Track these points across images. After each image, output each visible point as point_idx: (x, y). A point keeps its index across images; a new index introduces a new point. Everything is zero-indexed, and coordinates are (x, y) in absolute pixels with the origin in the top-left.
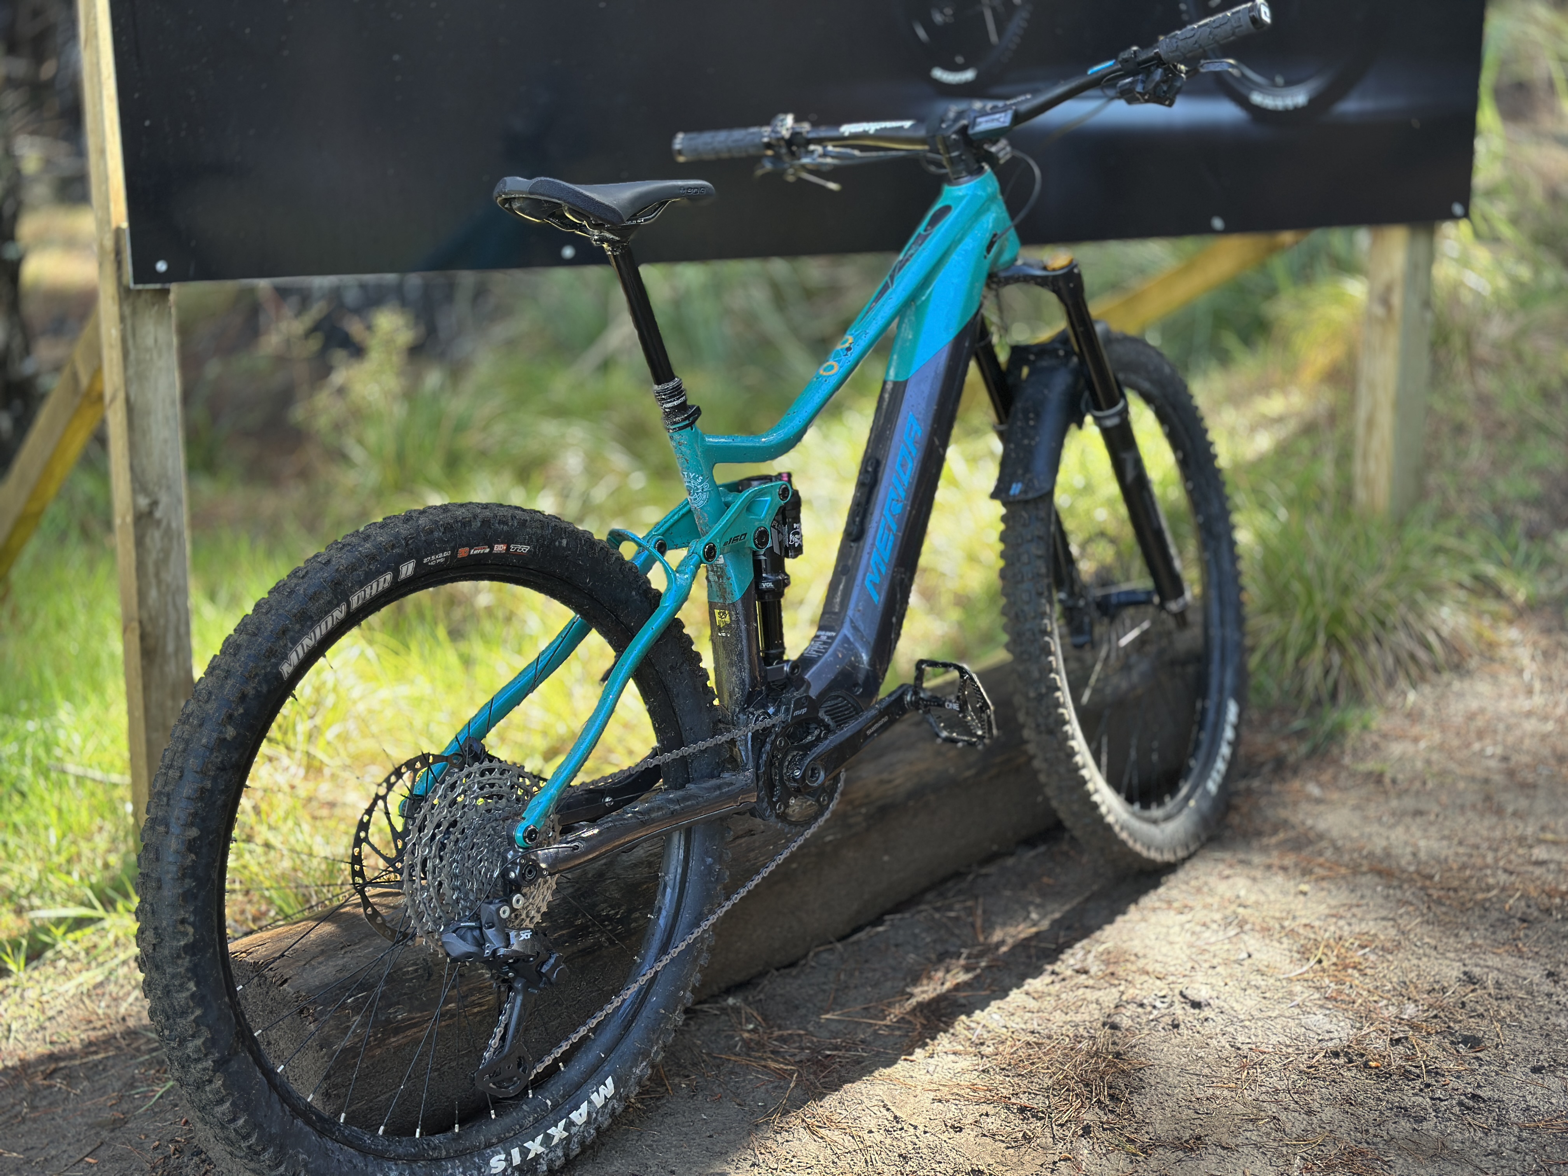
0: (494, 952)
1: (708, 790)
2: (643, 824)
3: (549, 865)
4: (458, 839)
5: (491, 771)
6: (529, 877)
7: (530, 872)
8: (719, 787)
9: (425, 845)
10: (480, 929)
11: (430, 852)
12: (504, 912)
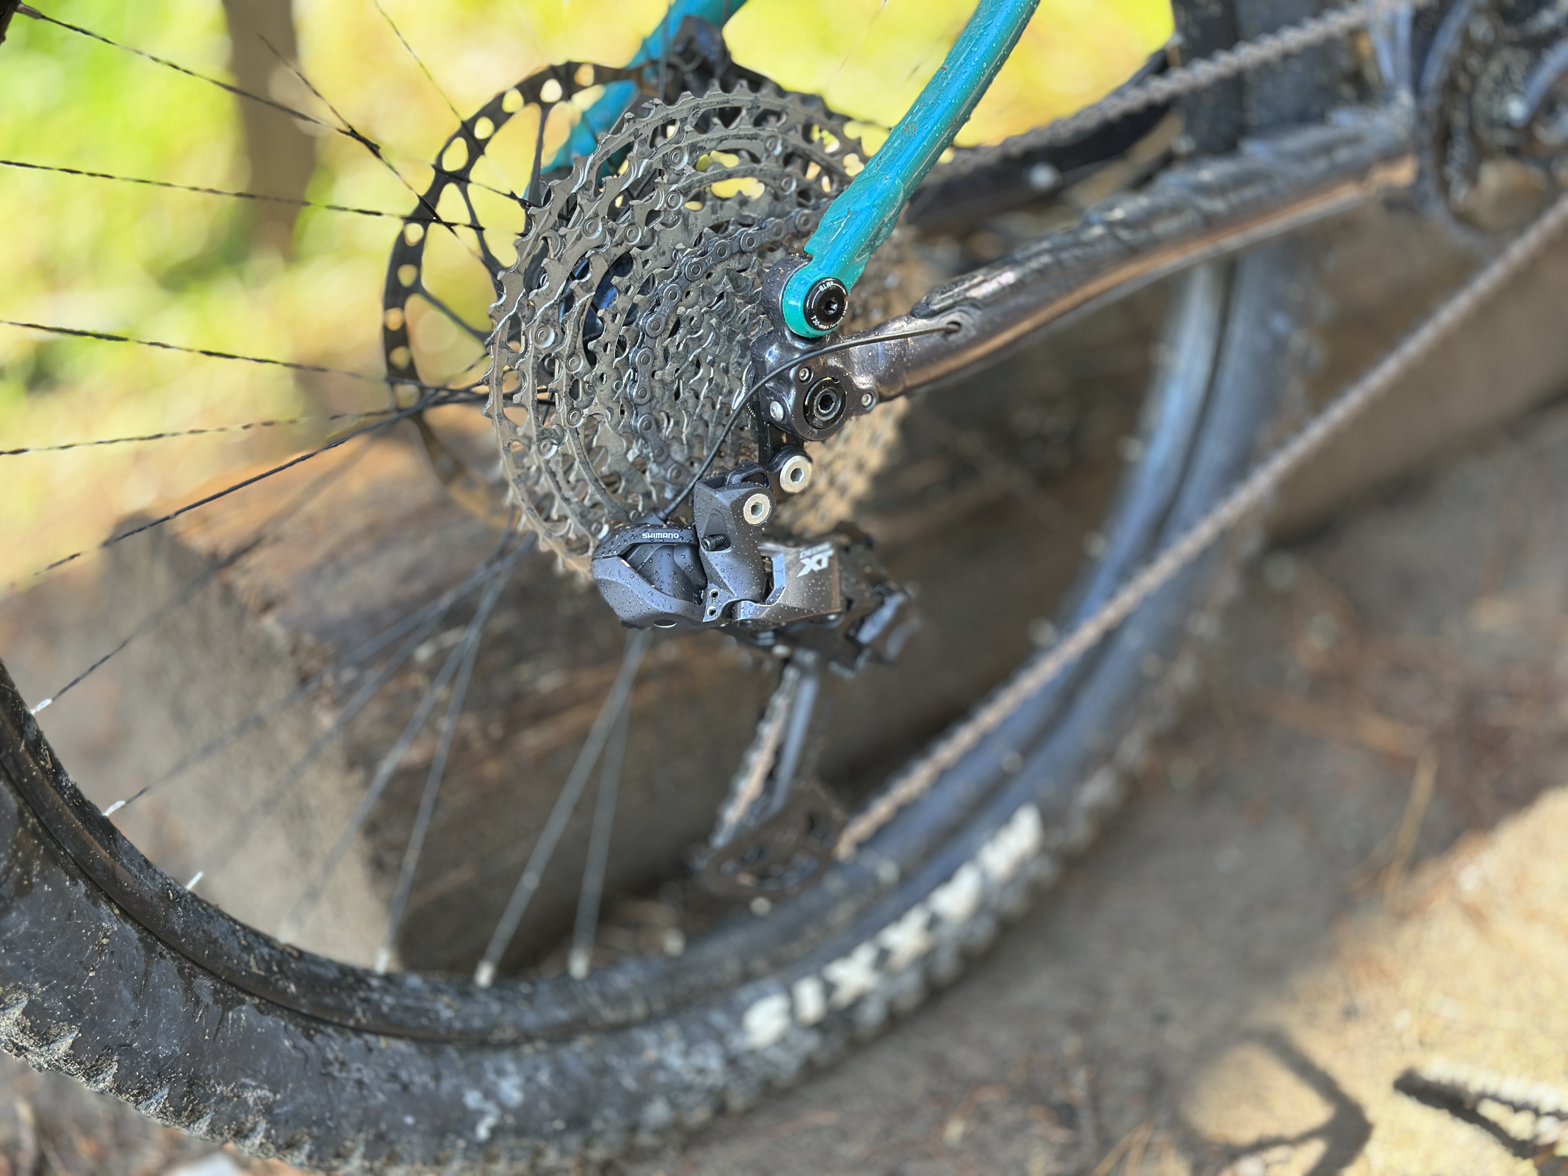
0: (730, 610)
1: (1300, 157)
2: (1132, 252)
3: (879, 380)
4: (634, 306)
5: (728, 115)
6: (821, 416)
7: (826, 402)
8: (1326, 149)
9: (546, 321)
10: (695, 548)
11: (558, 341)
12: (755, 509)
